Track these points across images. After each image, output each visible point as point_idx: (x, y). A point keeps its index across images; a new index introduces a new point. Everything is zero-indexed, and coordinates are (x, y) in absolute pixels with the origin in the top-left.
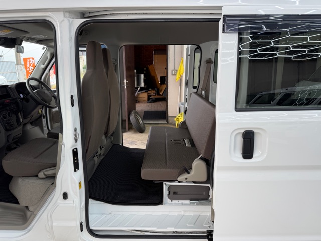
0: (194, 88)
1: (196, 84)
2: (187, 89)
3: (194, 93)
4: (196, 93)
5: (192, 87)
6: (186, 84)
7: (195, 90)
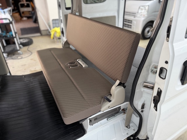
0: (68, 9)
1: (69, 5)
2: (61, 11)
3: (70, 13)
4: (72, 13)
5: (65, 8)
6: (59, 6)
7: (70, 11)
